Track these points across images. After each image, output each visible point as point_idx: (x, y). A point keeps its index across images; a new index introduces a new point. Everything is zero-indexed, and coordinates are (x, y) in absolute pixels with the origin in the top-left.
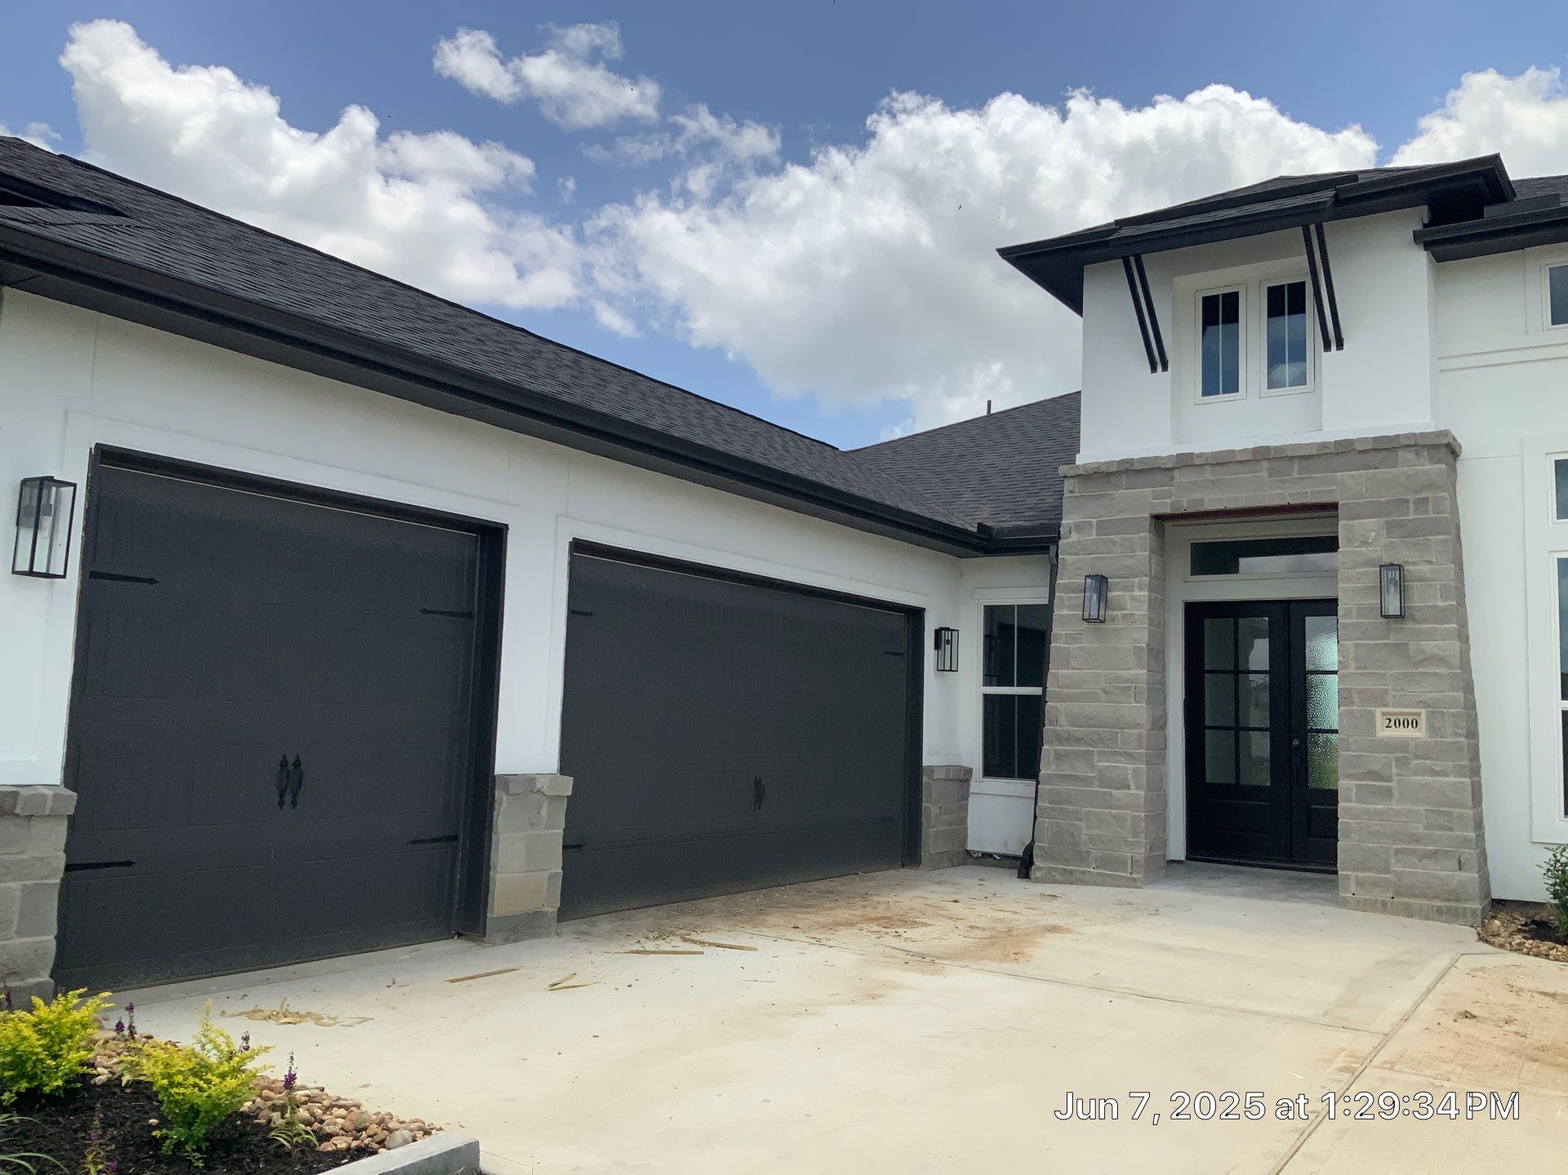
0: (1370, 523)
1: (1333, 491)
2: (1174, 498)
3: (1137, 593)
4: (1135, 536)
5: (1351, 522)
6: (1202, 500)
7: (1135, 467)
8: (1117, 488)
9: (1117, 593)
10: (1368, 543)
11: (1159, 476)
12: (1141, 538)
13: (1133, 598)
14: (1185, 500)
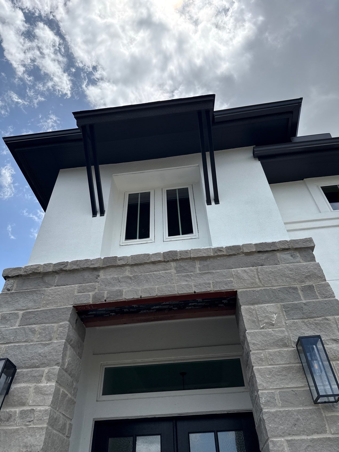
0: (270, 307)
1: (232, 282)
2: (96, 291)
3: (43, 384)
4: (55, 325)
5: (252, 307)
6: (121, 292)
7: (68, 268)
8: (49, 285)
9: (23, 385)
10: (273, 325)
11: (87, 275)
12: (61, 326)
13: (39, 391)
14: (106, 292)
